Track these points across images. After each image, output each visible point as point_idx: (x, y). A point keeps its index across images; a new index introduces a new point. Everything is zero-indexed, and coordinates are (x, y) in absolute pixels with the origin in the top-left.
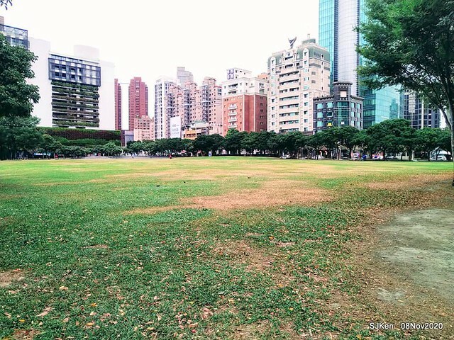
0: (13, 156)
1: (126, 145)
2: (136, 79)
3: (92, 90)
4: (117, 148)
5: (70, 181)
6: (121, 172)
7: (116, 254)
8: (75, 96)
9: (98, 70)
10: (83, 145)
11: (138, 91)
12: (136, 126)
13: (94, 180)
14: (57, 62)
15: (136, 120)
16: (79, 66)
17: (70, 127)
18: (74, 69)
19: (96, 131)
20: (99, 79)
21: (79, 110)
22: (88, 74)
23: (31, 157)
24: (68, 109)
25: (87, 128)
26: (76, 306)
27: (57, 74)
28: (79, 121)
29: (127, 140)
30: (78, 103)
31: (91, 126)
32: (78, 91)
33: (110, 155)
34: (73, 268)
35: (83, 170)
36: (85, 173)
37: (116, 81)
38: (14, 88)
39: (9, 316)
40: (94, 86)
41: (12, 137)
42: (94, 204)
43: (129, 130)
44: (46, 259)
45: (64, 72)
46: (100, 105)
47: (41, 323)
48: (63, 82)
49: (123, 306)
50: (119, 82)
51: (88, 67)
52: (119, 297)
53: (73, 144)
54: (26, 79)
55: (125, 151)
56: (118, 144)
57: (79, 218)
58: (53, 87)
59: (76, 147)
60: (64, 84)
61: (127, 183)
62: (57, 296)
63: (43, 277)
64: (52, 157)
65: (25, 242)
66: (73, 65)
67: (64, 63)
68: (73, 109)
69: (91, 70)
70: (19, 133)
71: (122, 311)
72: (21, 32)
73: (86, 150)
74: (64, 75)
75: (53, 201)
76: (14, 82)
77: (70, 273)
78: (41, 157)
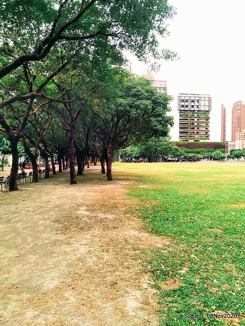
0: (156, 160)
1: (229, 153)
2: (238, 102)
3: (205, 114)
4: (223, 155)
5: (190, 178)
6: (226, 173)
7: (228, 238)
8: (194, 120)
9: (210, 100)
10: (199, 153)
11: (239, 111)
12: (237, 138)
13: (207, 179)
14: (183, 98)
15: (237, 134)
16: (197, 98)
17: (190, 141)
18: (193, 101)
19: (208, 143)
20: (210, 106)
21: (196, 128)
22: (202, 103)
23: (165, 160)
24: (189, 129)
25: (201, 141)
26: (203, 272)
27: (183, 106)
28: (197, 136)
29: (230, 149)
30: (196, 124)
31: (204, 139)
32: (196, 115)
33: (217, 160)
34: (199, 242)
35: (199, 170)
36: (200, 173)
37: (222, 106)
38: (160, 119)
39: (163, 267)
40: (207, 111)
41: (156, 149)
42: (208, 197)
43: (232, 141)
44: (181, 233)
45: (187, 104)
46: (210, 124)
47: (182, 278)
48: (186, 111)
49: (238, 282)
50: (224, 106)
51: (203, 99)
52: (235, 273)
53: (192, 152)
54: (167, 112)
55: (229, 157)
56: (223, 152)
57: (200, 206)
58: (180, 115)
59: (194, 154)
60: (187, 112)
61: (231, 182)
62: (190, 261)
63: (180, 245)
64: (178, 161)
65: (168, 219)
66: (193, 98)
67: (187, 98)
68: (192, 128)
69: (205, 100)
70: (160, 146)
71: (238, 286)
72: (163, 83)
73: (200, 156)
74: (187, 106)
75: (181, 192)
76: (160, 115)
77: (197, 246)
78: (171, 161)
